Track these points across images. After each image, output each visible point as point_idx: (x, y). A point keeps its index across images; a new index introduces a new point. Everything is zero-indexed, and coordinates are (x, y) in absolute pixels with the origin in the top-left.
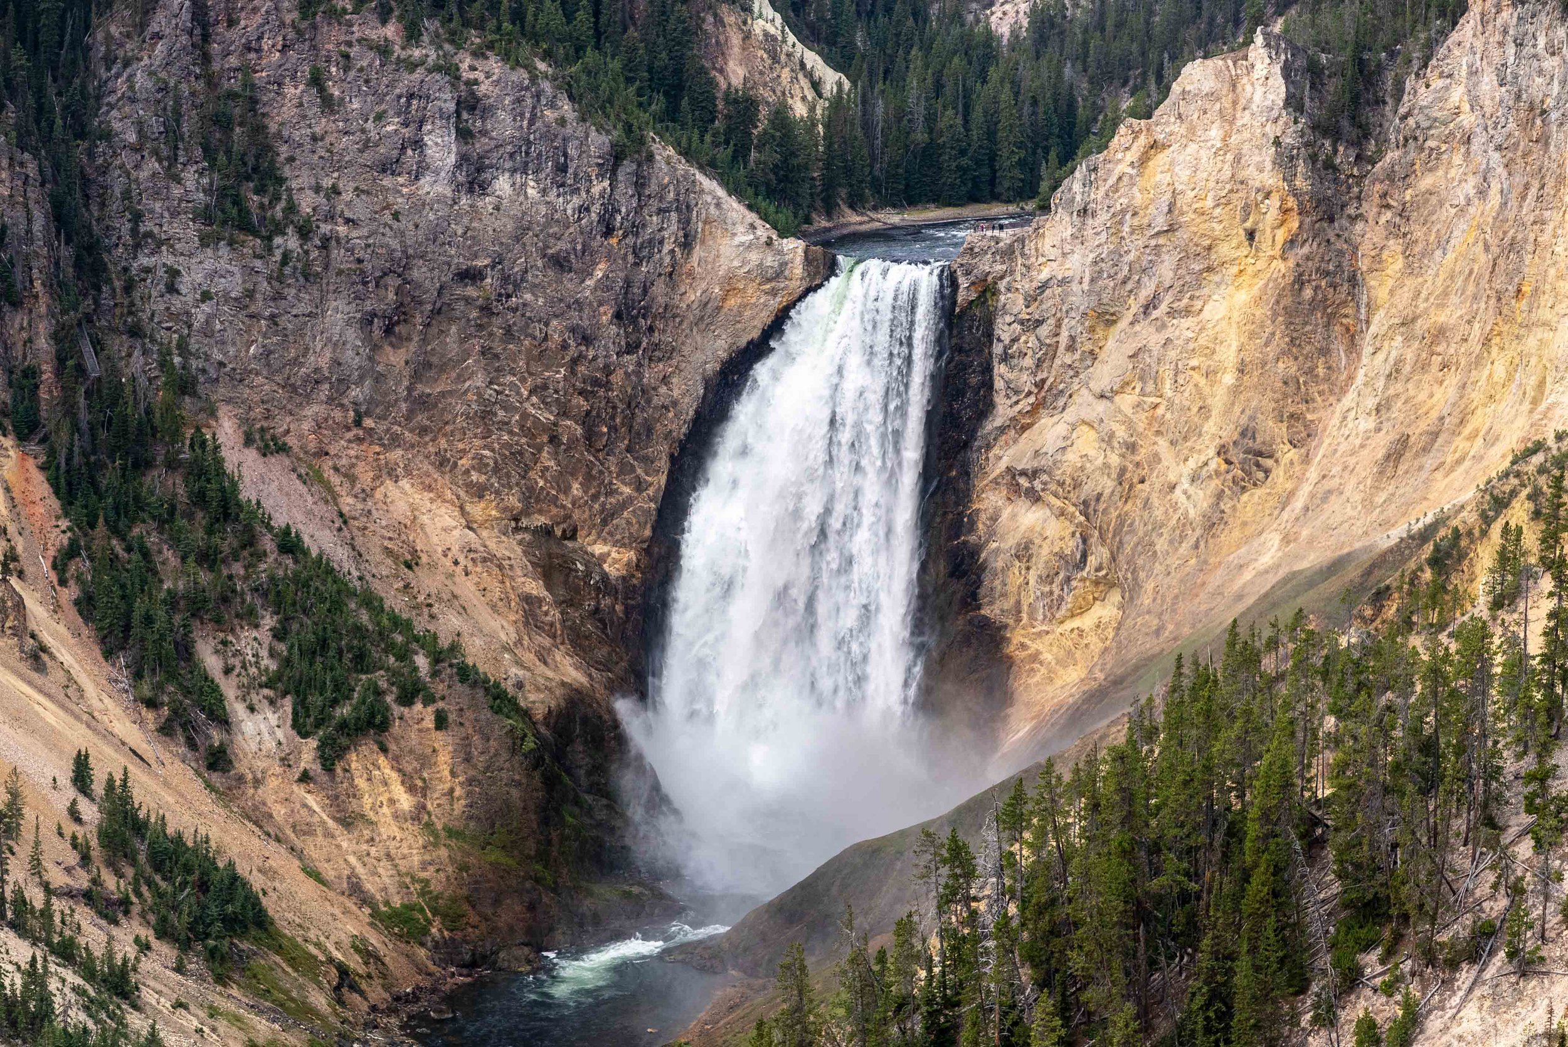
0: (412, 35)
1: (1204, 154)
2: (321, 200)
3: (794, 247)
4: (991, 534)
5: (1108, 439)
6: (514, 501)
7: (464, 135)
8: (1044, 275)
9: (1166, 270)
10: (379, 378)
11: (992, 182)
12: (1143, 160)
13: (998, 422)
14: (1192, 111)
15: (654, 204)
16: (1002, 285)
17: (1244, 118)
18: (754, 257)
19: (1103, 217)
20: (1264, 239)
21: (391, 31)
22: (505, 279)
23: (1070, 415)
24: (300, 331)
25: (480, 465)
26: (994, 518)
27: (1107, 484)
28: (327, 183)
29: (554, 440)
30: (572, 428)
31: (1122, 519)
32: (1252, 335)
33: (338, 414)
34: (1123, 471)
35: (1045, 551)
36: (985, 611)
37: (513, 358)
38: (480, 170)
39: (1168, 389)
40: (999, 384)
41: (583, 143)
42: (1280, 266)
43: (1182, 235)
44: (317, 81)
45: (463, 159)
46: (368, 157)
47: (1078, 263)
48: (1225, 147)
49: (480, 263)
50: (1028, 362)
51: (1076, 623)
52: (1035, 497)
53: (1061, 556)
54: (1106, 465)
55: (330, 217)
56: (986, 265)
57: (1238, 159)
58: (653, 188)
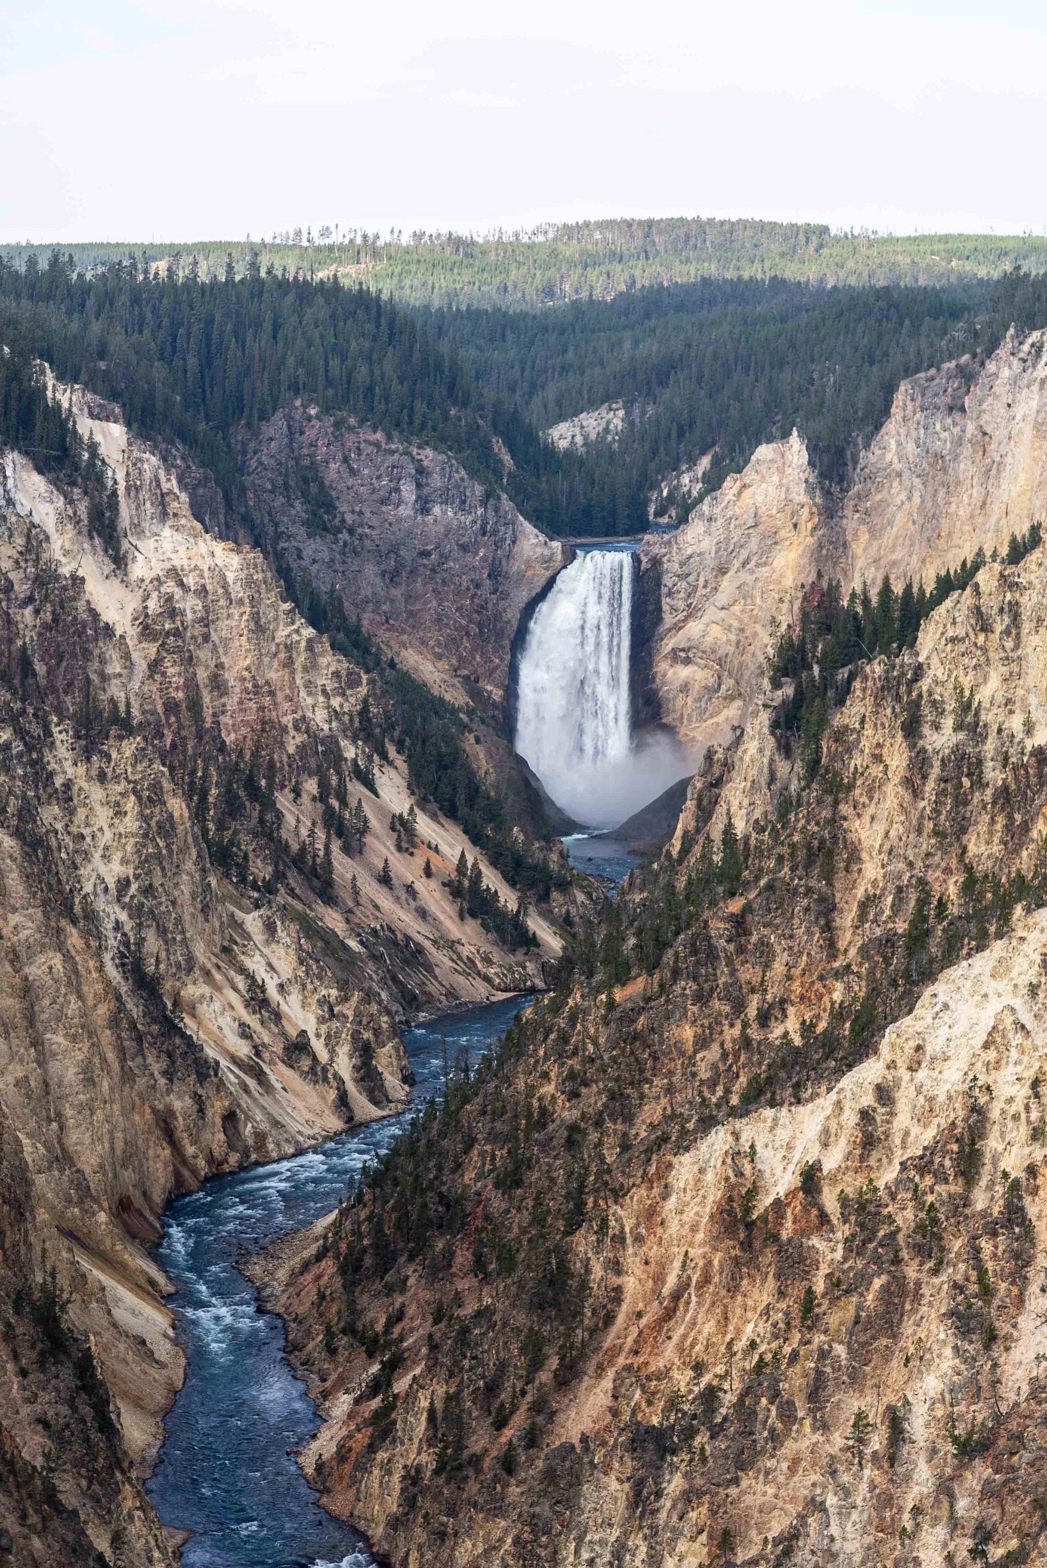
0: (389, 438)
1: (770, 489)
2: (356, 517)
3: (556, 545)
4: (664, 684)
5: (729, 628)
6: (454, 662)
7: (419, 486)
8: (689, 551)
9: (753, 544)
10: (392, 601)
11: (614, 525)
12: (739, 494)
13: (667, 626)
14: (763, 469)
15: (502, 521)
16: (665, 559)
17: (789, 471)
18: (539, 550)
19: (720, 521)
20: (802, 527)
21: (379, 436)
22: (441, 556)
23: (705, 620)
24: (355, 578)
25: (439, 644)
26: (664, 675)
27: (731, 649)
28: (357, 509)
29: (468, 634)
30: (474, 629)
31: (741, 664)
32: (800, 572)
33: (378, 618)
34: (738, 642)
35: (697, 686)
36: (664, 721)
37: (447, 593)
38: (426, 502)
39: (758, 601)
40: (665, 608)
41: (473, 491)
42: (811, 540)
43: (761, 528)
44: (346, 460)
45: (419, 497)
46: (375, 496)
47: (707, 545)
48: (781, 485)
49: (429, 548)
50: (682, 595)
51: (715, 720)
52: (687, 661)
53: (706, 688)
54: (728, 641)
55: (361, 525)
56: (657, 550)
57: (788, 490)
58: (502, 513)
